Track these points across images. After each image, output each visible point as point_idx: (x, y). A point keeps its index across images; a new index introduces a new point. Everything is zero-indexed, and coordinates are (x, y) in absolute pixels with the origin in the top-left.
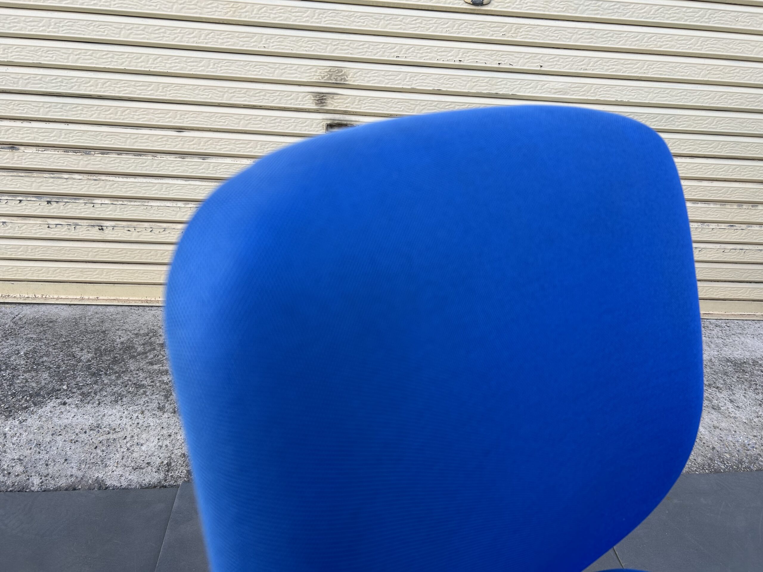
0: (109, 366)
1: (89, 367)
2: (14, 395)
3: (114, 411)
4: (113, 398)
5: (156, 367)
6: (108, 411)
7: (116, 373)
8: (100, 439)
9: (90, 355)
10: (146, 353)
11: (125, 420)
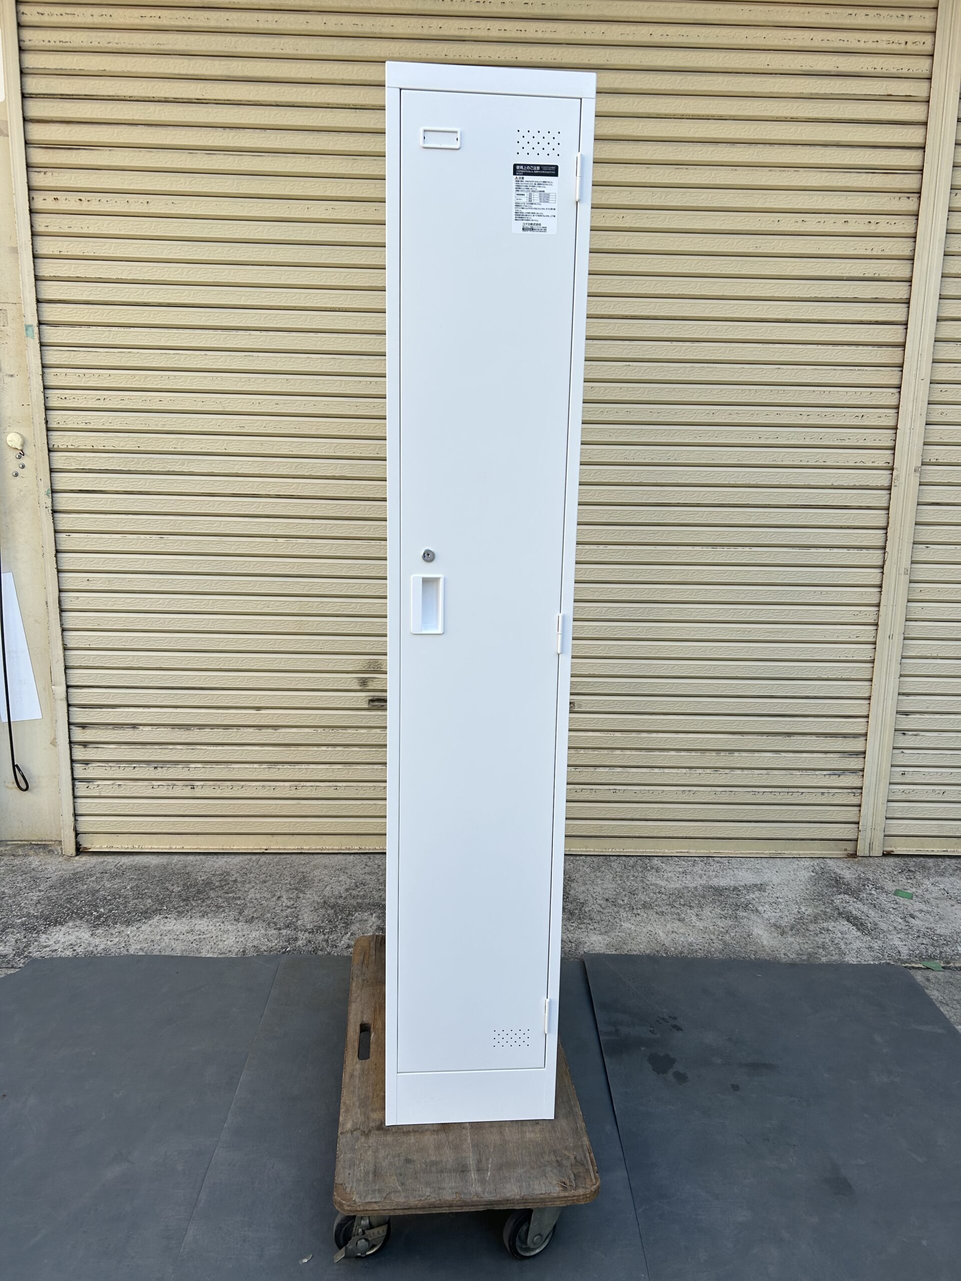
0: (195, 895)
1: (180, 896)
2: (127, 913)
3: (202, 922)
4: (201, 914)
5: (230, 895)
6: (198, 921)
7: (201, 899)
8: (195, 938)
9: (179, 889)
10: (223, 886)
11: (210, 927)
